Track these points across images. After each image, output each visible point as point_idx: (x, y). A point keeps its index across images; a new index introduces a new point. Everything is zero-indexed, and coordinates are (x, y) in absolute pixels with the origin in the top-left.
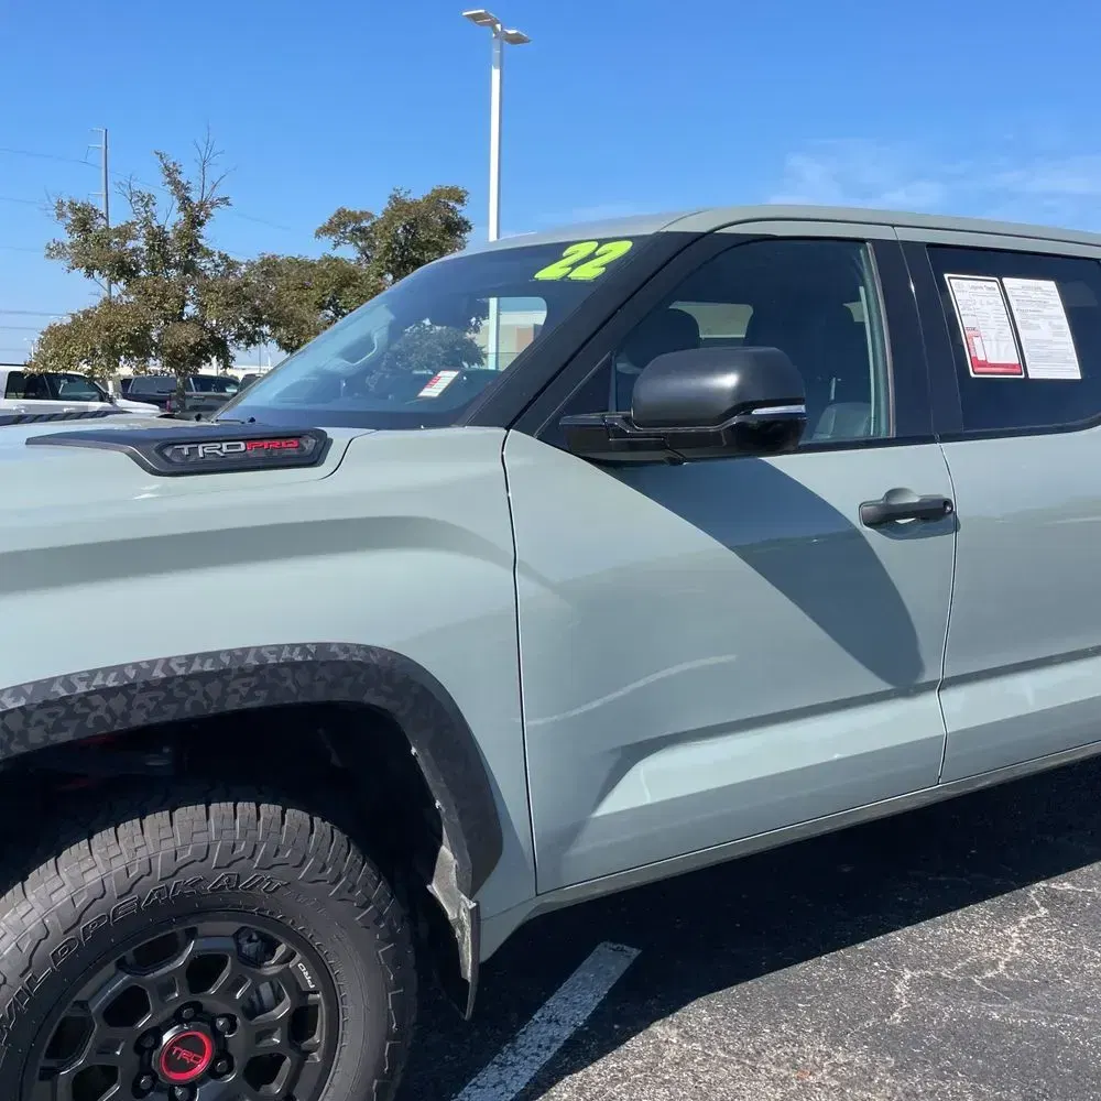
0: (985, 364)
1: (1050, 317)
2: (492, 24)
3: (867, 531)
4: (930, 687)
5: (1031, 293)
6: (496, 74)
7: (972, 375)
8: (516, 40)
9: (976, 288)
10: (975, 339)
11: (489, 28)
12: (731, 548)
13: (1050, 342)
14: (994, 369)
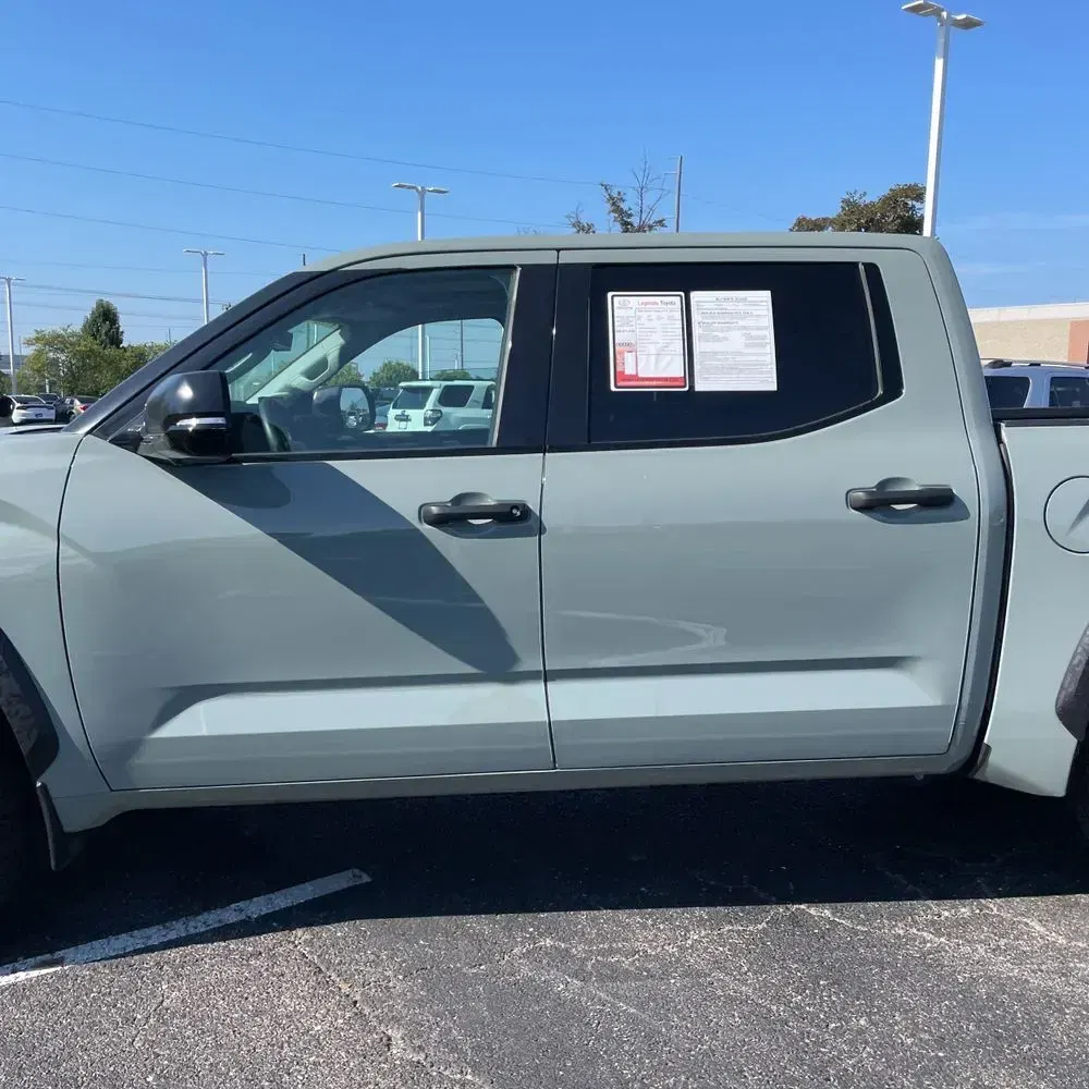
0: (635, 378)
1: (745, 328)
2: (937, 12)
3: (426, 529)
4: (531, 676)
5: (725, 305)
6: (939, 64)
7: (613, 389)
8: (968, 24)
9: (646, 304)
10: (626, 354)
11: (934, 18)
12: (270, 535)
13: (740, 353)
14: (647, 383)
